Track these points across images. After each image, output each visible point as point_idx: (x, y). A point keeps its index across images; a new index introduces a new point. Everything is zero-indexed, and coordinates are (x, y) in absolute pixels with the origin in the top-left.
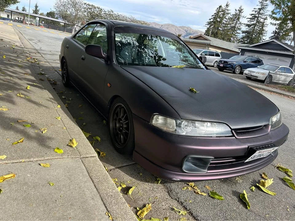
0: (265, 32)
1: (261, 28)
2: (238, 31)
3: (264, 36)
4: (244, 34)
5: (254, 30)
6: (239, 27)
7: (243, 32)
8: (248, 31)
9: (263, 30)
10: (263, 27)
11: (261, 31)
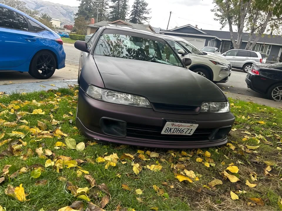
0: (128, 7)
1: (124, 3)
2: (107, 7)
3: (128, 10)
4: (111, 9)
5: (119, 4)
6: (106, 3)
7: (111, 7)
8: (114, 6)
9: (126, 5)
10: (125, 2)
11: (125, 6)
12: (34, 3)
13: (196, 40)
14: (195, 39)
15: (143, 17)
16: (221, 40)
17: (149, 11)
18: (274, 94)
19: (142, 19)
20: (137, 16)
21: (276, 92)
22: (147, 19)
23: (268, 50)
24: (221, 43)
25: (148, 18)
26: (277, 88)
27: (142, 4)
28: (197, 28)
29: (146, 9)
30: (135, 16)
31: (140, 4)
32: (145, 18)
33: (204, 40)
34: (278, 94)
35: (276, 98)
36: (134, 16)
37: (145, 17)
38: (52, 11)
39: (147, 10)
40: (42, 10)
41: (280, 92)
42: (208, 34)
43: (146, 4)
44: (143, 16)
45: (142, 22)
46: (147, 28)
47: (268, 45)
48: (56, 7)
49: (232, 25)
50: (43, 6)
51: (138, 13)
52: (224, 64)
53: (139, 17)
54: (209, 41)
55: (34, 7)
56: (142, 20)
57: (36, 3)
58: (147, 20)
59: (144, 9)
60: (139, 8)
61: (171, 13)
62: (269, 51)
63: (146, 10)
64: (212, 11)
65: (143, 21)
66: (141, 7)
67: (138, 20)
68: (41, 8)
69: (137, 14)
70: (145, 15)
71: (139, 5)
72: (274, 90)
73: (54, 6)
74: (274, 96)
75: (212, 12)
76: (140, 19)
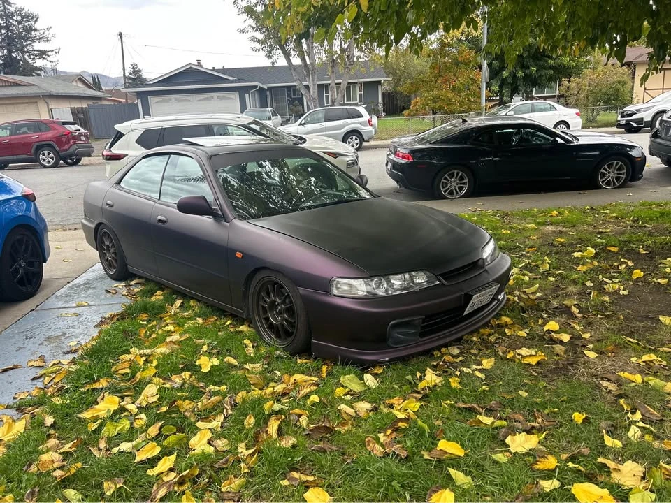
13: (218, 97)
14: (215, 95)
15: (35, 52)
16: (266, 88)
17: (46, 33)
18: (443, 187)
19: (32, 57)
20: (17, 51)
21: (447, 184)
22: (48, 56)
23: (358, 93)
24: (268, 93)
25: (51, 51)
26: (446, 176)
27: (19, 18)
28: (201, 66)
29: (35, 30)
30: (10, 52)
31: (15, 18)
32: (42, 54)
33: (236, 95)
34: (451, 186)
35: (448, 193)
36: (6, 51)
37: (39, 51)
39: (42, 32)
41: (451, 182)
42: (240, 80)
43: (32, 18)
44: (35, 48)
45: (35, 65)
46: (75, 83)
47: (356, 83)
49: (291, 58)
51: (17, 43)
52: (348, 154)
53: (24, 53)
54: (247, 95)
56: (33, 59)
58: (48, 59)
59: (29, 30)
60: (14, 28)
61: (120, 35)
62: (360, 95)
63: (37, 33)
64: (242, 31)
65: (39, 63)
66: (20, 26)
67: (21, 60)
69: (16, 46)
70: (38, 46)
71: (11, 21)
72: (443, 180)
74: (445, 191)
75: (242, 34)
76: (26, 57)
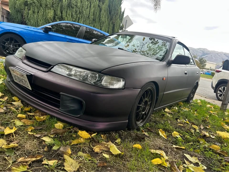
12: (201, 52)
38: (215, 57)
40: (206, 57)
48: (219, 55)
50: (208, 54)
55: (200, 55)
57: (203, 52)
68: (206, 56)
73: (218, 54)
